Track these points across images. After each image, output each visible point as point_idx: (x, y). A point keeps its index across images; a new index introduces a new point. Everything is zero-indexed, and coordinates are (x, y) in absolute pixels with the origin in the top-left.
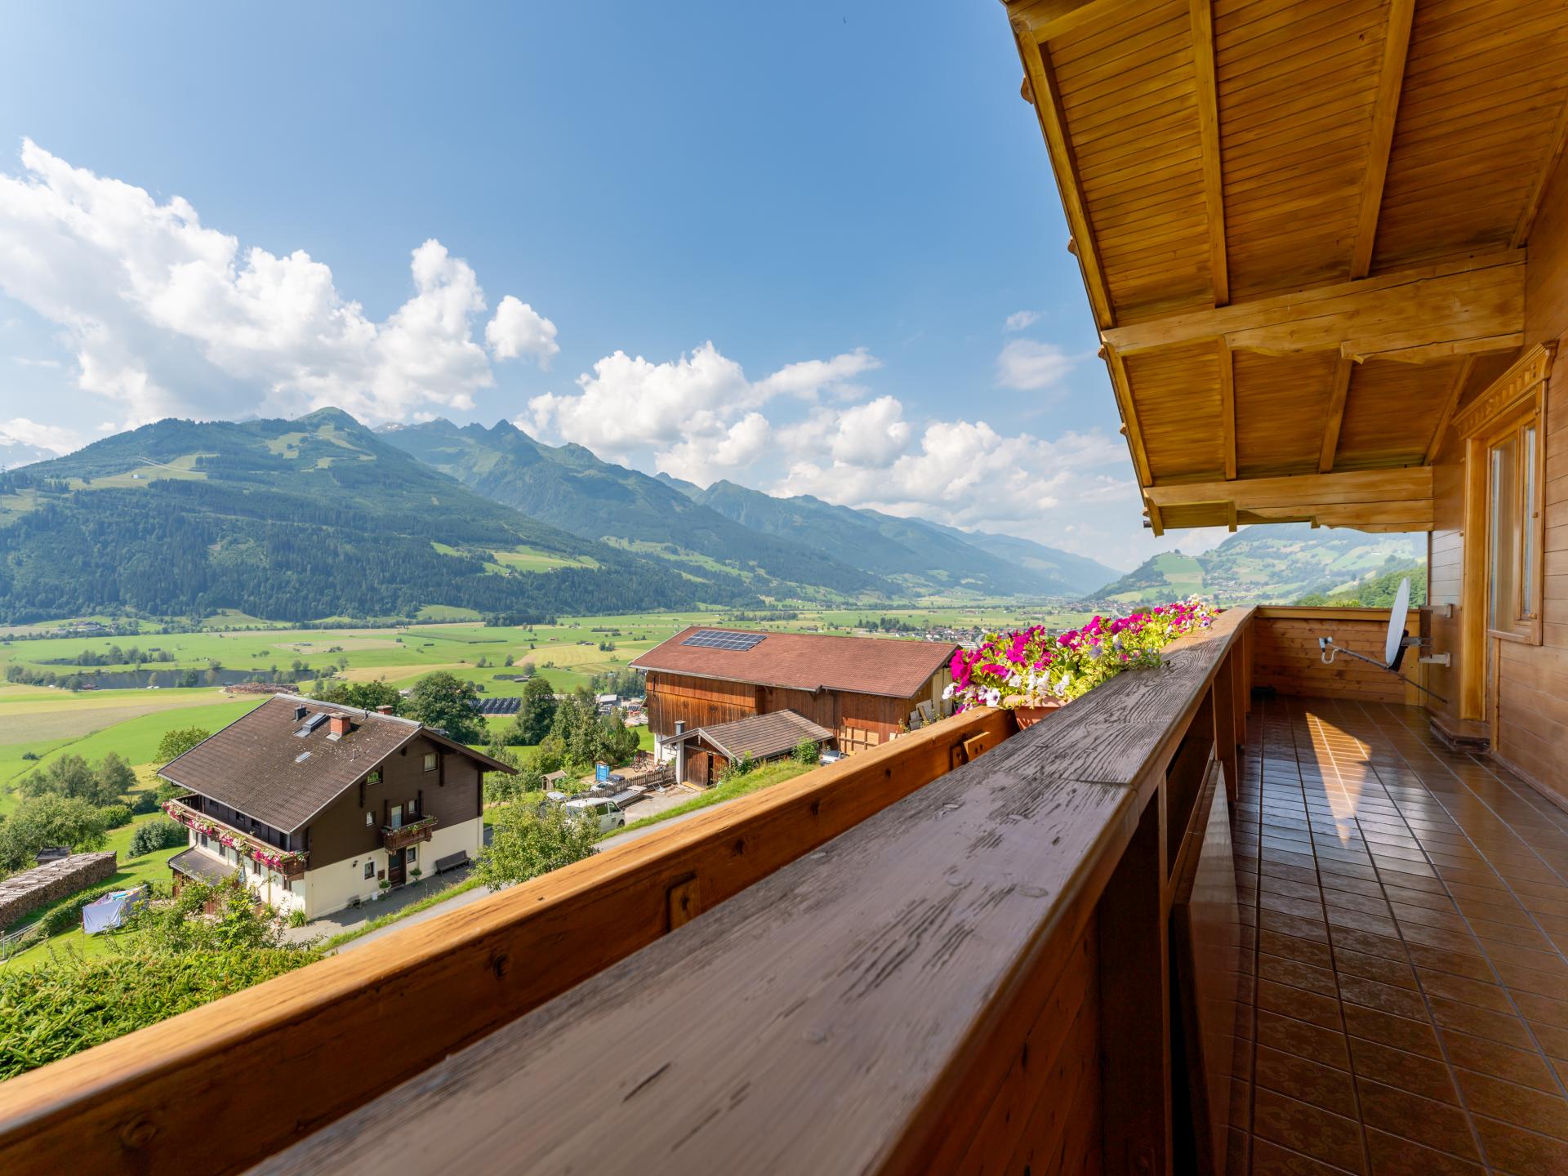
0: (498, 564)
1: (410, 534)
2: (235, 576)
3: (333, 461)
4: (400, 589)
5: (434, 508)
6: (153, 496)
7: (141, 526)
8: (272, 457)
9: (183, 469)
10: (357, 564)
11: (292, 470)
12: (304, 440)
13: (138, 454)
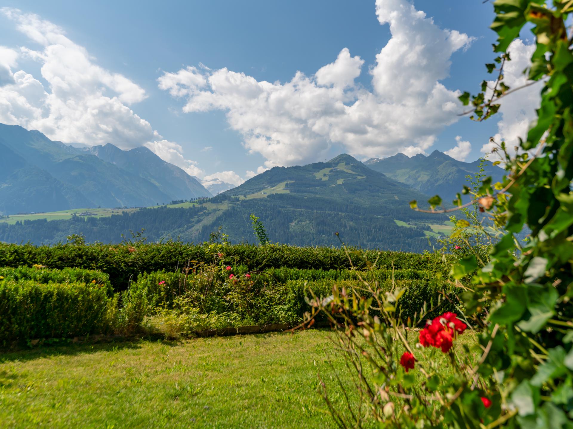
0: (433, 232)
1: (382, 216)
2: (301, 237)
3: (344, 180)
4: (377, 245)
5: (396, 202)
6: (269, 201)
7: (264, 215)
8: (317, 181)
9: (280, 189)
10: (356, 231)
11: (326, 186)
12: (331, 171)
13: (263, 183)
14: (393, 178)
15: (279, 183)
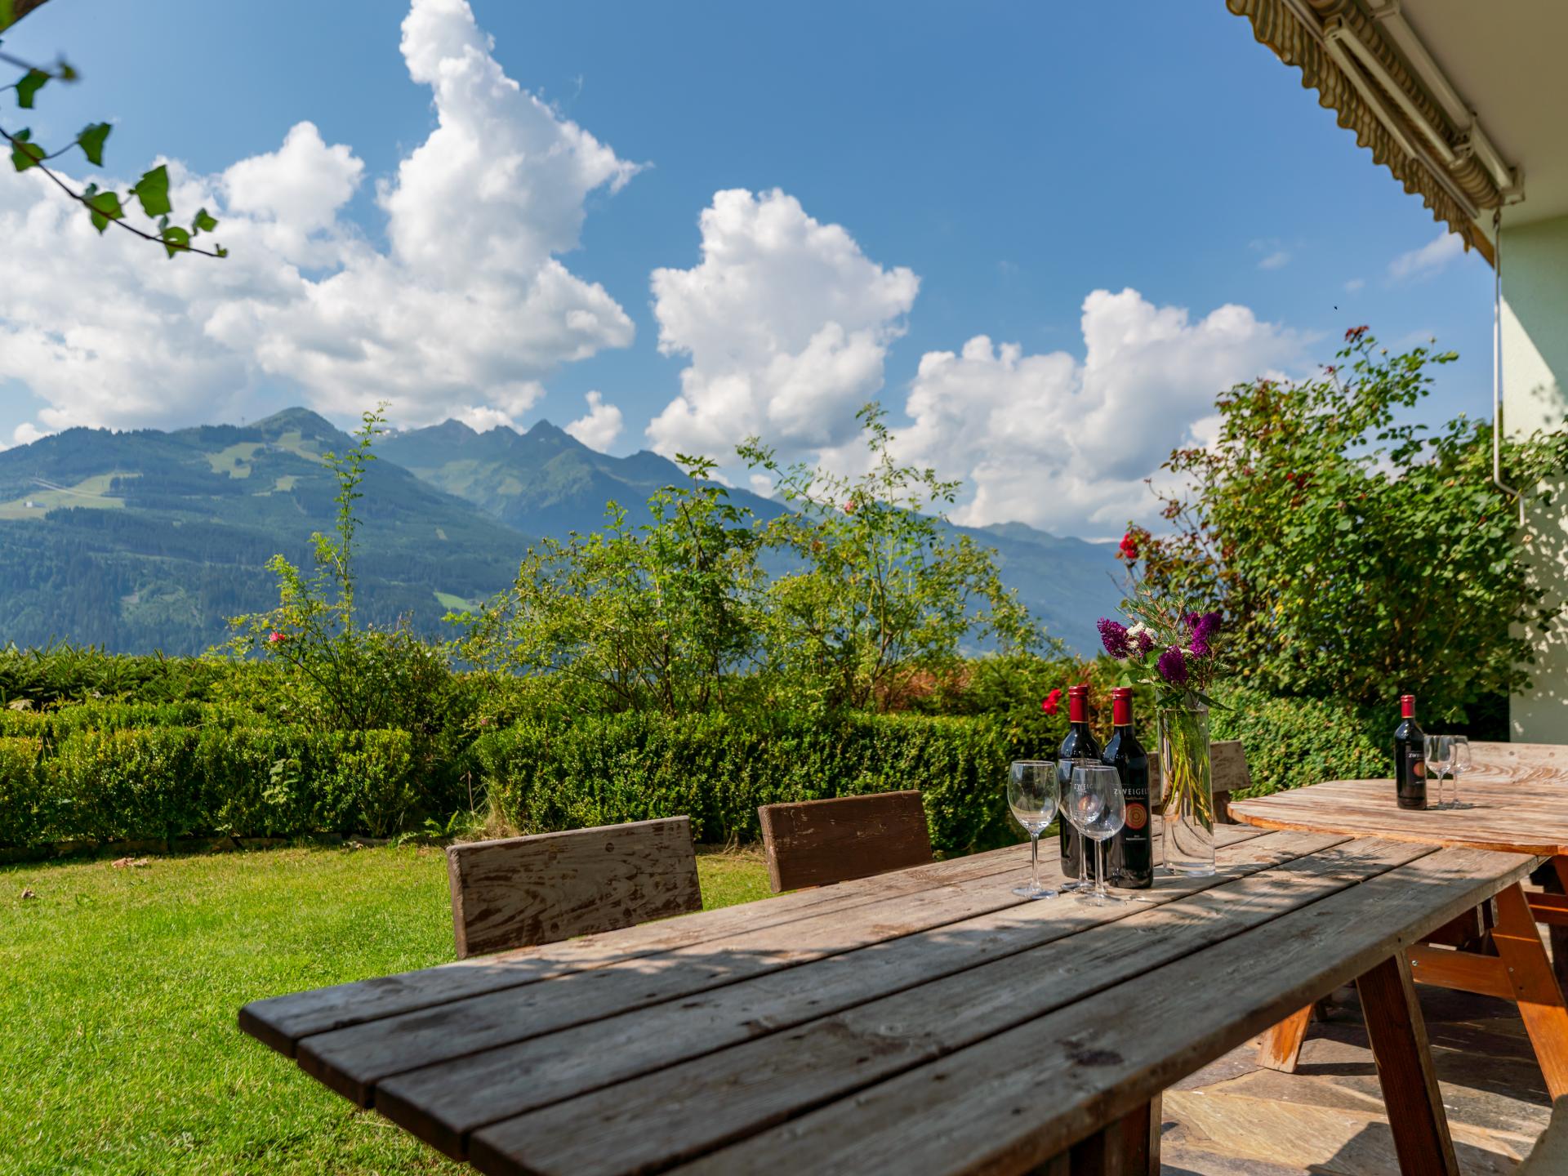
1: (403, 580)
2: (157, 638)
3: (298, 481)
5: (440, 545)
6: (51, 530)
7: (33, 572)
8: (215, 477)
9: (92, 494)
11: (241, 493)
12: (258, 453)
13: (33, 475)
14: (434, 483)
15: (89, 476)
